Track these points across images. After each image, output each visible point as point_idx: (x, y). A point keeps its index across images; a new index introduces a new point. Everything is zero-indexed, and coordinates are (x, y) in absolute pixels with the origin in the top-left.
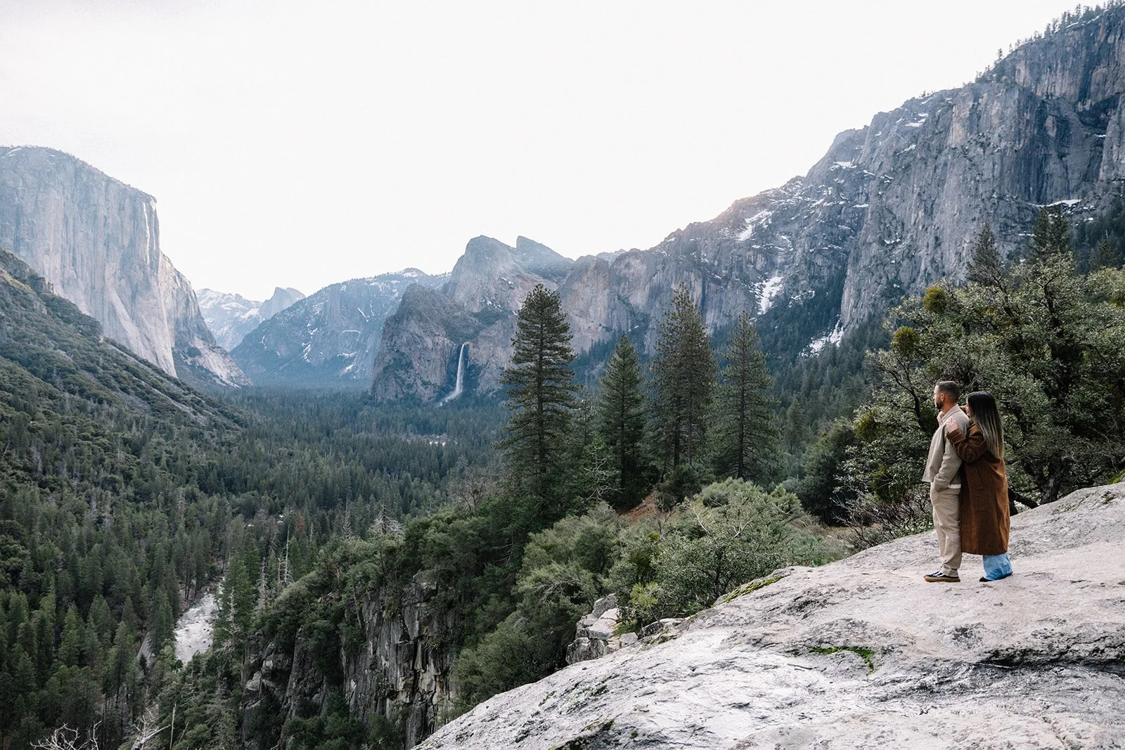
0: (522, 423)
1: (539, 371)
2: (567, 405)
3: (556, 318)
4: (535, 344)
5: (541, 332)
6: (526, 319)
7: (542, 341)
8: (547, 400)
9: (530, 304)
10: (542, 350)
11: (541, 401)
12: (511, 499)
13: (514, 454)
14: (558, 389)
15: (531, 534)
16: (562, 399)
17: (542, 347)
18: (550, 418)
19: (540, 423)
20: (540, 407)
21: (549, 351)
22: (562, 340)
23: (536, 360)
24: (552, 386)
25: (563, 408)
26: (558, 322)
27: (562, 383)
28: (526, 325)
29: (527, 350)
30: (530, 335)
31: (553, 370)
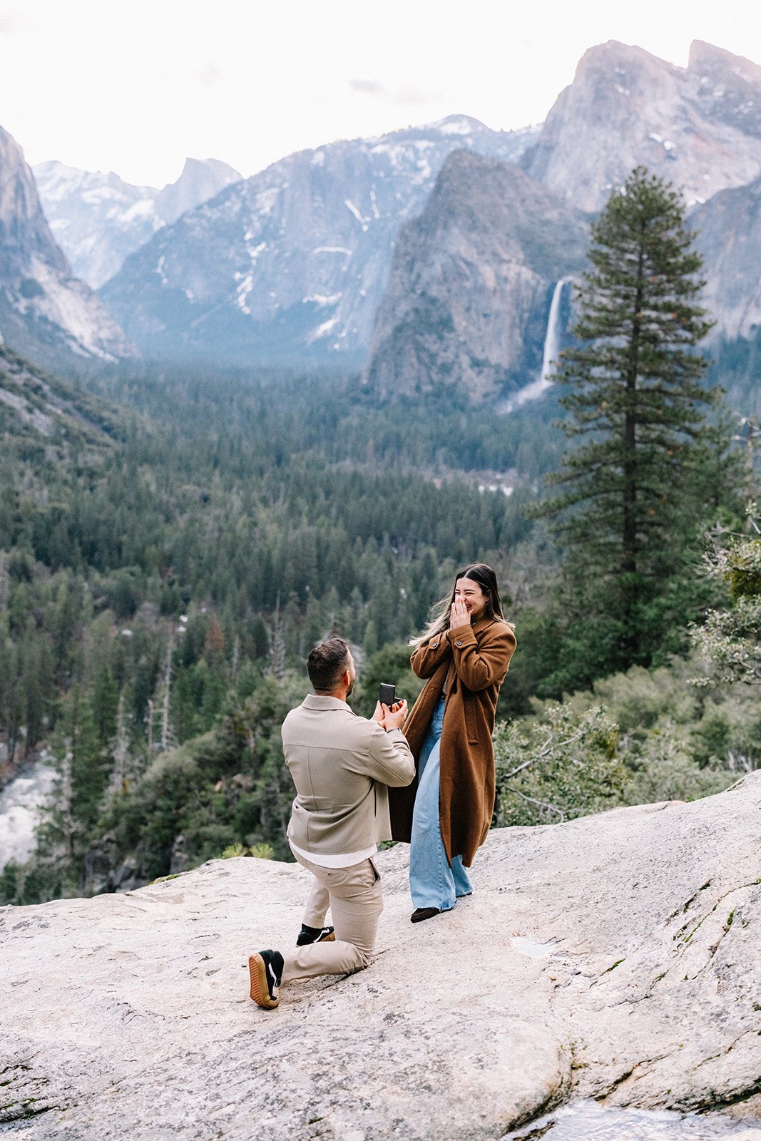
0: (589, 465)
1: (631, 354)
2: (689, 431)
3: (670, 244)
4: (626, 297)
5: (640, 273)
6: (607, 244)
7: (640, 292)
8: (644, 421)
9: (617, 211)
10: (638, 310)
11: (632, 420)
12: (563, 622)
13: (570, 528)
14: (667, 394)
15: (534, 700)
16: (673, 418)
17: (641, 304)
18: (649, 459)
19: (630, 467)
20: (630, 433)
21: (653, 314)
22: (683, 290)
23: (625, 333)
24: (659, 390)
25: (680, 438)
26: (675, 252)
27: (681, 383)
28: (606, 256)
29: (608, 311)
30: (614, 277)
31: (662, 355)
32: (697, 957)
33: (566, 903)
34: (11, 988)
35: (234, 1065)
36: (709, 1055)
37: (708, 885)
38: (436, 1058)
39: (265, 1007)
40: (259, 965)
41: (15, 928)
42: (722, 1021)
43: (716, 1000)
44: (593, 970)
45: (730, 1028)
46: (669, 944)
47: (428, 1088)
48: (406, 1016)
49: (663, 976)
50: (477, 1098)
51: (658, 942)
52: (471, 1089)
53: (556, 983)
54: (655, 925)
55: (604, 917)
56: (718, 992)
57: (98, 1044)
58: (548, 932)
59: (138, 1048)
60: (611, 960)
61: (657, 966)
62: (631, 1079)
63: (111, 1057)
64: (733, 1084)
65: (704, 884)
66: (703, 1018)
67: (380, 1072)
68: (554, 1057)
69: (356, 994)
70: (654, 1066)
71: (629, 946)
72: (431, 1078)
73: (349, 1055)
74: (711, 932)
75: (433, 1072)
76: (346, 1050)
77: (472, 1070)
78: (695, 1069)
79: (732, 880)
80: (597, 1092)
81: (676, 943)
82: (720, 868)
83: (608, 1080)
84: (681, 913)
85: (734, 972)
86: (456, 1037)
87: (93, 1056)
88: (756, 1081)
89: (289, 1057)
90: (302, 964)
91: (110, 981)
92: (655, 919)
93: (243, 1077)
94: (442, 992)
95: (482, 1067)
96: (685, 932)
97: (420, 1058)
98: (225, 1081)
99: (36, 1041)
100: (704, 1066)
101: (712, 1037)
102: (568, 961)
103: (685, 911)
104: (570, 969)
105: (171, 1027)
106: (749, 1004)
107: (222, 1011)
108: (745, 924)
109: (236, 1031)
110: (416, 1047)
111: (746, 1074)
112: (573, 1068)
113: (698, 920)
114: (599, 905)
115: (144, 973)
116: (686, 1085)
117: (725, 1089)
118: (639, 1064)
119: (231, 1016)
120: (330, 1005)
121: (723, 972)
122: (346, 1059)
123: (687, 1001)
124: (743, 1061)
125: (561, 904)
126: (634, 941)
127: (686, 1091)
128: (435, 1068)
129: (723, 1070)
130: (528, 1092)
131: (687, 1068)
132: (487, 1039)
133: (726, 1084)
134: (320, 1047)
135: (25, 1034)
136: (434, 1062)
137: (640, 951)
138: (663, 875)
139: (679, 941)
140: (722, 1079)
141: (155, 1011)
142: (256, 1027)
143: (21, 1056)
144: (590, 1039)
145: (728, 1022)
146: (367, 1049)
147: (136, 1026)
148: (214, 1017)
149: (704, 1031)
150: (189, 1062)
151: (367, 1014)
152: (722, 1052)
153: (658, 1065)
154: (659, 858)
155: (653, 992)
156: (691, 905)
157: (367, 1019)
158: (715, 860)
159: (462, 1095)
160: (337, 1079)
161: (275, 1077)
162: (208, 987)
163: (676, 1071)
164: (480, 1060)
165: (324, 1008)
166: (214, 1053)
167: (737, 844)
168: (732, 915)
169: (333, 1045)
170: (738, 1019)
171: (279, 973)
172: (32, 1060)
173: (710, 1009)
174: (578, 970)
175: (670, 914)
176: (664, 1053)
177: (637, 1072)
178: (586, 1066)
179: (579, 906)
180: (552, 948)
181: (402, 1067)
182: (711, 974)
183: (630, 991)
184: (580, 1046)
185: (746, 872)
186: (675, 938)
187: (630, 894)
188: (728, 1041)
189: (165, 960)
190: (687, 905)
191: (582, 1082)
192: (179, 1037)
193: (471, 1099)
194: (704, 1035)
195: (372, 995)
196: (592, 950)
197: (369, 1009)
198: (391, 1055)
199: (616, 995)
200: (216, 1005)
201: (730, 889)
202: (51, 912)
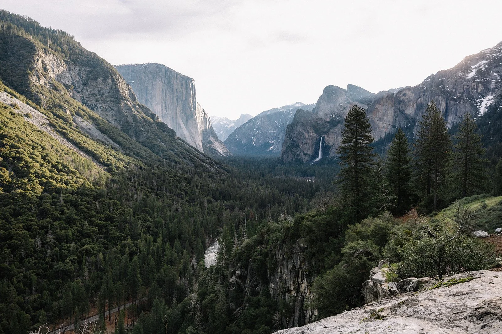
0: (347, 172)
1: (355, 146)
2: (369, 164)
3: (363, 122)
4: (353, 134)
5: (356, 128)
6: (348, 122)
7: (356, 133)
8: (359, 161)
9: (350, 115)
10: (356, 137)
11: (356, 162)
12: (342, 208)
13: (343, 186)
14: (365, 155)
15: (349, 226)
16: (366, 161)
17: (357, 136)
18: (361, 170)
19: (356, 172)
20: (356, 165)
21: (360, 138)
22: (367, 132)
23: (354, 142)
24: (362, 154)
25: (367, 165)
26: (365, 123)
27: (367, 153)
28: (349, 125)
29: (349, 137)
30: (351, 130)
31: (362, 146)
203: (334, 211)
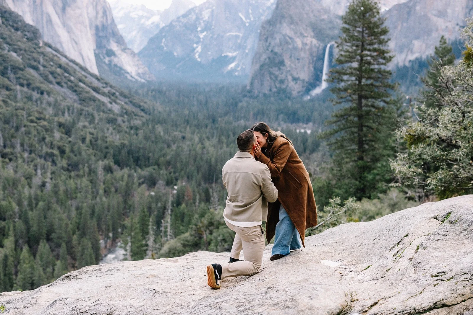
0: (343, 116)
1: (360, 69)
2: (385, 102)
3: (375, 23)
4: (357, 46)
5: (363, 36)
6: (349, 24)
7: (363, 44)
8: (366, 98)
9: (352, 11)
10: (362, 51)
11: (360, 97)
12: (334, 182)
13: (336, 143)
14: (376, 86)
16: (378, 96)
17: (363, 49)
18: (368, 113)
19: (360, 117)
20: (360, 103)
21: (369, 53)
22: (381, 42)
23: (357, 61)
24: (372, 84)
25: (382, 104)
26: (377, 27)
27: (381, 82)
28: (348, 29)
29: (350, 52)
30: (352, 38)
31: (372, 70)
32: (404, 263)
33: (344, 248)
34: (105, 289)
35: (202, 306)
36: (412, 295)
37: (407, 236)
38: (291, 297)
39: (214, 288)
40: (211, 270)
41: (106, 271)
42: (417, 282)
43: (414, 276)
44: (358, 269)
45: (421, 285)
46: (391, 258)
47: (288, 307)
48: (276, 287)
49: (389, 270)
50: (310, 310)
51: (387, 258)
52: (307, 306)
53: (342, 274)
54: (384, 252)
55: (361, 251)
56: (415, 272)
57: (142, 304)
58: (338, 258)
59: (159, 305)
60: (365, 266)
61: (386, 266)
62: (378, 305)
63: (148, 309)
64: (423, 306)
65: (405, 235)
66: (408, 282)
67: (266, 304)
68: (343, 295)
69: (254, 281)
70: (388, 300)
71: (374, 260)
72: (289, 304)
73: (252, 299)
74: (410, 252)
75: (289, 302)
76: (251, 298)
77: (307, 300)
78: (406, 300)
79: (418, 234)
80: (363, 309)
81: (394, 257)
82: (412, 229)
83: (367, 305)
84: (396, 247)
85: (421, 265)
86: (299, 291)
87: (140, 309)
88: (434, 304)
89: (226, 301)
90: (230, 270)
91: (147, 285)
92: (384, 250)
93: (206, 309)
94: (292, 278)
95: (312, 299)
96: (398, 253)
97: (284, 298)
98: (198, 312)
99: (115, 305)
100: (410, 299)
101: (413, 288)
102: (347, 267)
103: (397, 246)
104: (348, 270)
105: (174, 297)
106: (429, 275)
107: (196, 290)
108: (425, 248)
109: (202, 296)
110: (282, 295)
111: (429, 301)
112: (352, 301)
113: (404, 249)
114: (359, 248)
115: (161, 282)
116: (402, 306)
117: (420, 307)
118: (381, 299)
119: (200, 292)
120: (243, 286)
121: (416, 266)
122: (251, 300)
123: (401, 277)
124: (427, 296)
125: (342, 248)
126: (376, 258)
127: (403, 308)
128: (291, 300)
129: (419, 300)
130: (332, 307)
131: (403, 300)
132: (313, 290)
133: (420, 305)
134: (239, 297)
135: (111, 303)
136: (290, 299)
137: (378, 262)
138: (387, 234)
139: (396, 257)
140: (419, 304)
141: (167, 291)
142: (211, 295)
143: (109, 311)
144: (359, 292)
145: (420, 282)
146: (259, 297)
147: (158, 298)
148: (192, 292)
149: (409, 287)
150: (182, 308)
151: (259, 288)
152: (417, 293)
153: (390, 299)
154: (384, 229)
155: (385, 275)
156: (400, 243)
157: (259, 289)
158: (410, 226)
159: (303, 309)
160: (247, 307)
161: (220, 308)
162: (190, 282)
163: (398, 301)
164: (310, 297)
165: (240, 287)
166: (193, 304)
167: (419, 221)
168: (418, 247)
169: (245, 297)
170: (424, 281)
171: (220, 274)
172: (114, 312)
173: (411, 279)
174: (351, 270)
175: (391, 247)
176: (392, 295)
177: (380, 302)
178: (357, 300)
179: (350, 248)
180: (339, 263)
181: (276, 302)
182: (411, 267)
183: (375, 276)
184: (354, 294)
185: (424, 231)
186: (393, 256)
187: (373, 243)
188: (420, 290)
189: (171, 277)
190: (398, 243)
191: (356, 306)
192: (178, 300)
193: (307, 310)
194: (409, 288)
195: (261, 281)
196: (357, 263)
197: (260, 286)
198: (271, 298)
199: (369, 278)
200: (193, 288)
201: (417, 237)
202: (122, 265)
203: (320, 188)
